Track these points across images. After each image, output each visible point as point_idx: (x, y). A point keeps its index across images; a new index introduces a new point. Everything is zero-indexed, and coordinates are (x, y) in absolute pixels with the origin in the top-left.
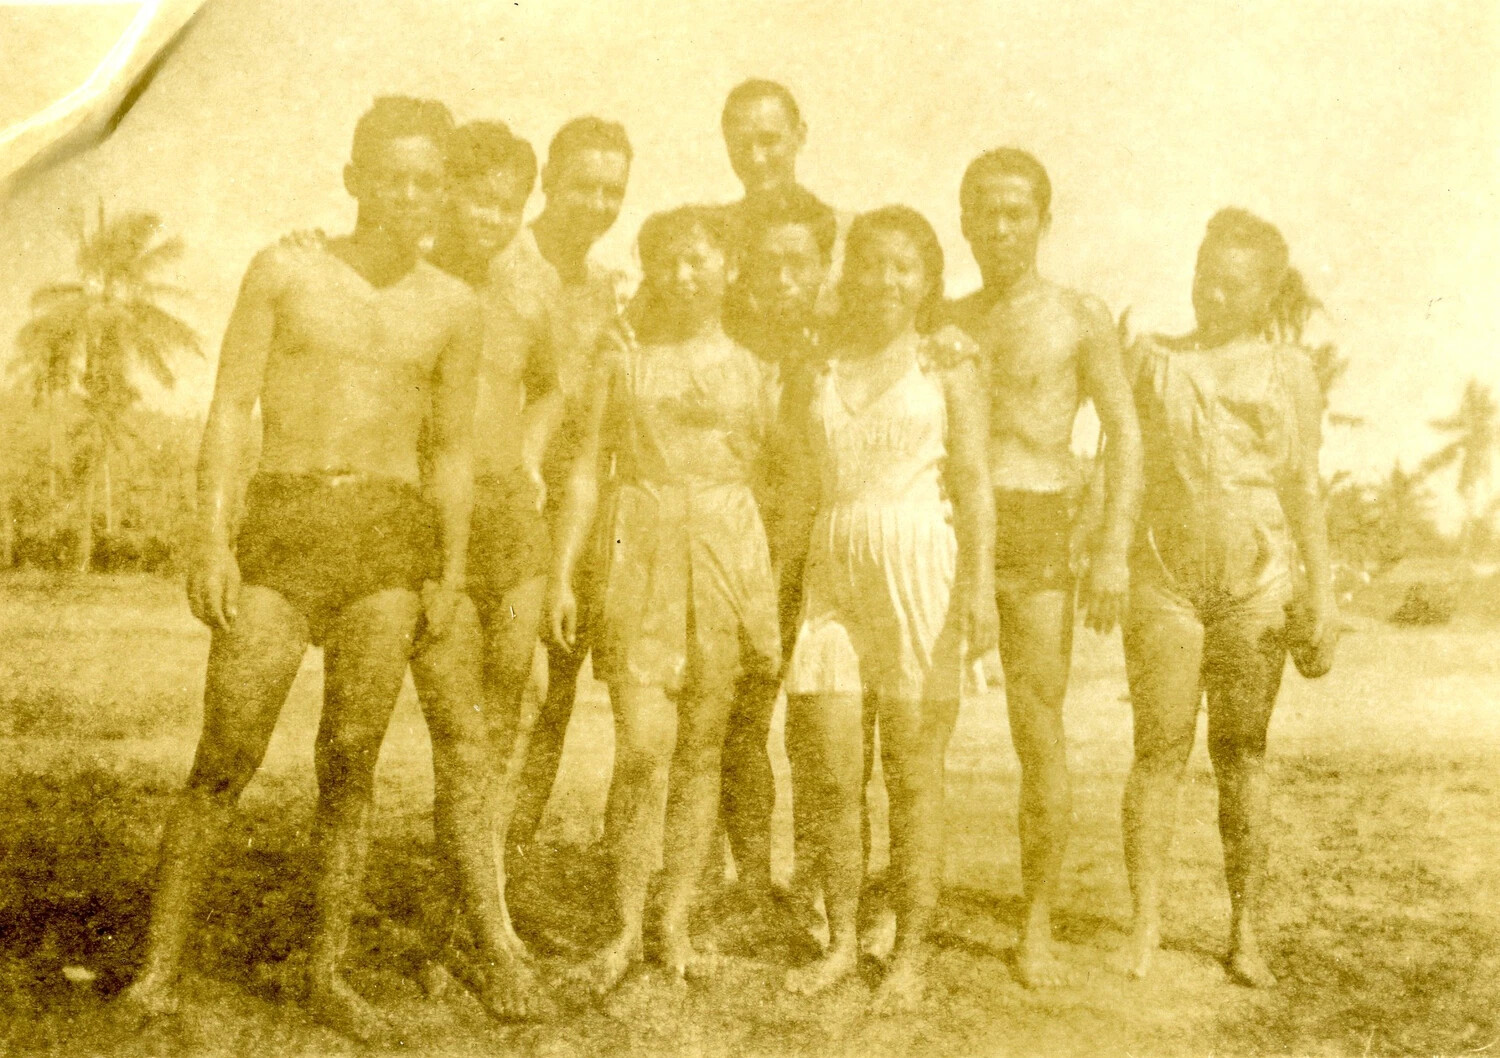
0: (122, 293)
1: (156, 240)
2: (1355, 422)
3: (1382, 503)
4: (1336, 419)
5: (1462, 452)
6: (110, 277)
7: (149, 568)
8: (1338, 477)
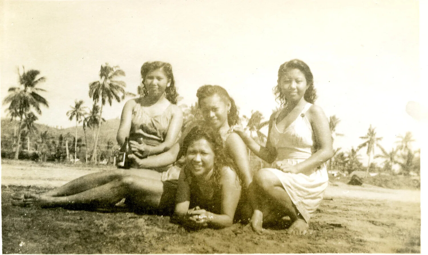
0: (29, 90)
1: (37, 77)
2: (342, 135)
3: (349, 157)
4: (337, 135)
5: (367, 144)
6: (26, 86)
7: (33, 160)
8: (338, 149)
